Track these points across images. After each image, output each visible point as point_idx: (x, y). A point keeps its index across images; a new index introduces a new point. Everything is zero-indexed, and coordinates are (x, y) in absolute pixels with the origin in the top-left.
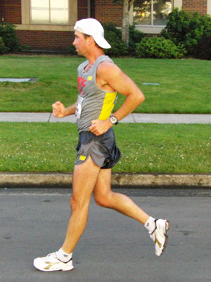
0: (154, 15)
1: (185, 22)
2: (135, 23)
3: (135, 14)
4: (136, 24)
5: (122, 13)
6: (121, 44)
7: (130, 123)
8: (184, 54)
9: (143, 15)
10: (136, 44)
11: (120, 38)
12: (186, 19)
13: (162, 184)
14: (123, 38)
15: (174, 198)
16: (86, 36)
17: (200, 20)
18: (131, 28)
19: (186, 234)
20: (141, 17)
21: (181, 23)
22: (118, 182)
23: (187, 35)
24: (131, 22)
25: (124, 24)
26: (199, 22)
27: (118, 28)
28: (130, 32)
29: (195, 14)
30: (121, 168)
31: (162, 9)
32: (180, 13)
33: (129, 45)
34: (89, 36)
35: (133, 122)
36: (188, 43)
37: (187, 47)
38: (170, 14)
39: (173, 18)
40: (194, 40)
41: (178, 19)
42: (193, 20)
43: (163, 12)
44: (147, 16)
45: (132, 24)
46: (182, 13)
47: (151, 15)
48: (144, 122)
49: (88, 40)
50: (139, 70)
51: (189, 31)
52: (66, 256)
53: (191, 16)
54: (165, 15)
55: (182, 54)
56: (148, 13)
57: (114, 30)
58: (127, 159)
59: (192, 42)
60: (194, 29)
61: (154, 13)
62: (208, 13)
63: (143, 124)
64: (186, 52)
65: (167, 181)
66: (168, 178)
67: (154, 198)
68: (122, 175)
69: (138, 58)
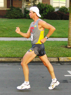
0: (33, 5)
1: (43, 7)
2: (26, 7)
3: (26, 4)
4: (27, 7)
5: (22, 4)
6: (22, 14)
7: (25, 41)
8: (43, 18)
9: (29, 4)
10: (27, 14)
11: (21, 12)
12: (43, 6)
13: (35, 61)
14: (22, 12)
15: (39, 66)
16: (34, 12)
17: (48, 6)
18: (25, 9)
19: (43, 77)
20: (28, 5)
21: (41, 7)
22: (20, 60)
23: (43, 11)
24: (25, 7)
25: (23, 8)
26: (47, 7)
27: (20, 9)
28: (25, 10)
29: (46, 5)
30: (21, 56)
31: (35, 3)
33: (24, 15)
34: (35, 12)
35: (25, 40)
36: (44, 14)
37: (43, 15)
38: (38, 4)
39: (39, 6)
40: (46, 13)
41: (40, 6)
42: (46, 7)
43: (36, 4)
44: (30, 5)
45: (25, 8)
46: (42, 4)
47: (31, 5)
48: (29, 40)
49: (34, 14)
50: (28, 23)
51: (44, 10)
52: (27, 83)
53: (45, 5)
54: (36, 5)
55: (42, 18)
56: (31, 4)
57: (19, 10)
58: (24, 53)
59: (45, 14)
60: (46, 9)
61: (33, 4)
62: (50, 4)
63: (29, 41)
64: (43, 17)
65: (37, 60)
66: (37, 59)
67: (33, 66)
68: (22, 58)
69: (27, 19)
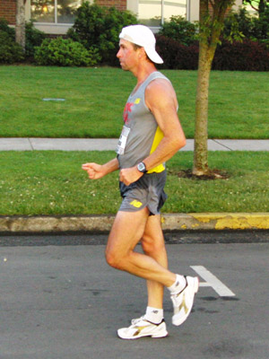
0: (58, 10)
1: (100, 20)
2: (33, 20)
3: (34, 8)
4: (35, 21)
5: (16, 6)
6: (15, 47)
7: (26, 151)
8: (98, 61)
9: (45, 9)
10: (35, 47)
11: (14, 39)
12: (100, 15)
13: (66, 229)
14: (18, 40)
15: (83, 246)
17: (118, 17)
18: (28, 27)
19: (96, 293)
20: (42, 12)
21: (93, 21)
22: (9, 228)
23: (101, 36)
24: (27, 18)
25: (19, 22)
26: (116, 19)
27: (10, 26)
28: (27, 32)
29: (112, 10)
30: (13, 209)
31: (70, 3)
32: (92, 8)
33: (26, 49)
35: (29, 148)
36: (103, 47)
37: (101, 52)
38: (79, 9)
39: (83, 14)
40: (110, 43)
41: (89, 15)
42: (109, 17)
43: (70, 6)
44: (50, 11)
45: (29, 21)
46: (95, 8)
47: (54, 10)
48: (45, 149)
50: (38, 82)
51: (103, 31)
53: (106, 12)
54: (73, 10)
55: (95, 61)
56: (51, 7)
57: (5, 28)
58: (22, 198)
59: (107, 46)
60: (110, 28)
61: (59, 7)
62: (128, 8)
63: (42, 152)
64: (100, 58)
65: (73, 225)
66: (75, 221)
67: (57, 247)
68: (14, 219)
69: (38, 65)
